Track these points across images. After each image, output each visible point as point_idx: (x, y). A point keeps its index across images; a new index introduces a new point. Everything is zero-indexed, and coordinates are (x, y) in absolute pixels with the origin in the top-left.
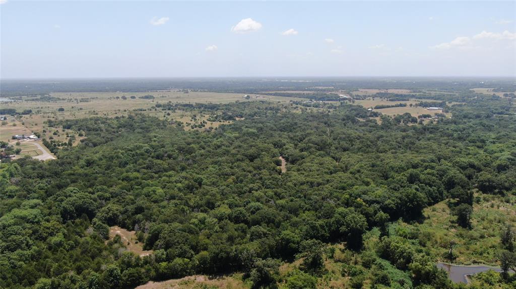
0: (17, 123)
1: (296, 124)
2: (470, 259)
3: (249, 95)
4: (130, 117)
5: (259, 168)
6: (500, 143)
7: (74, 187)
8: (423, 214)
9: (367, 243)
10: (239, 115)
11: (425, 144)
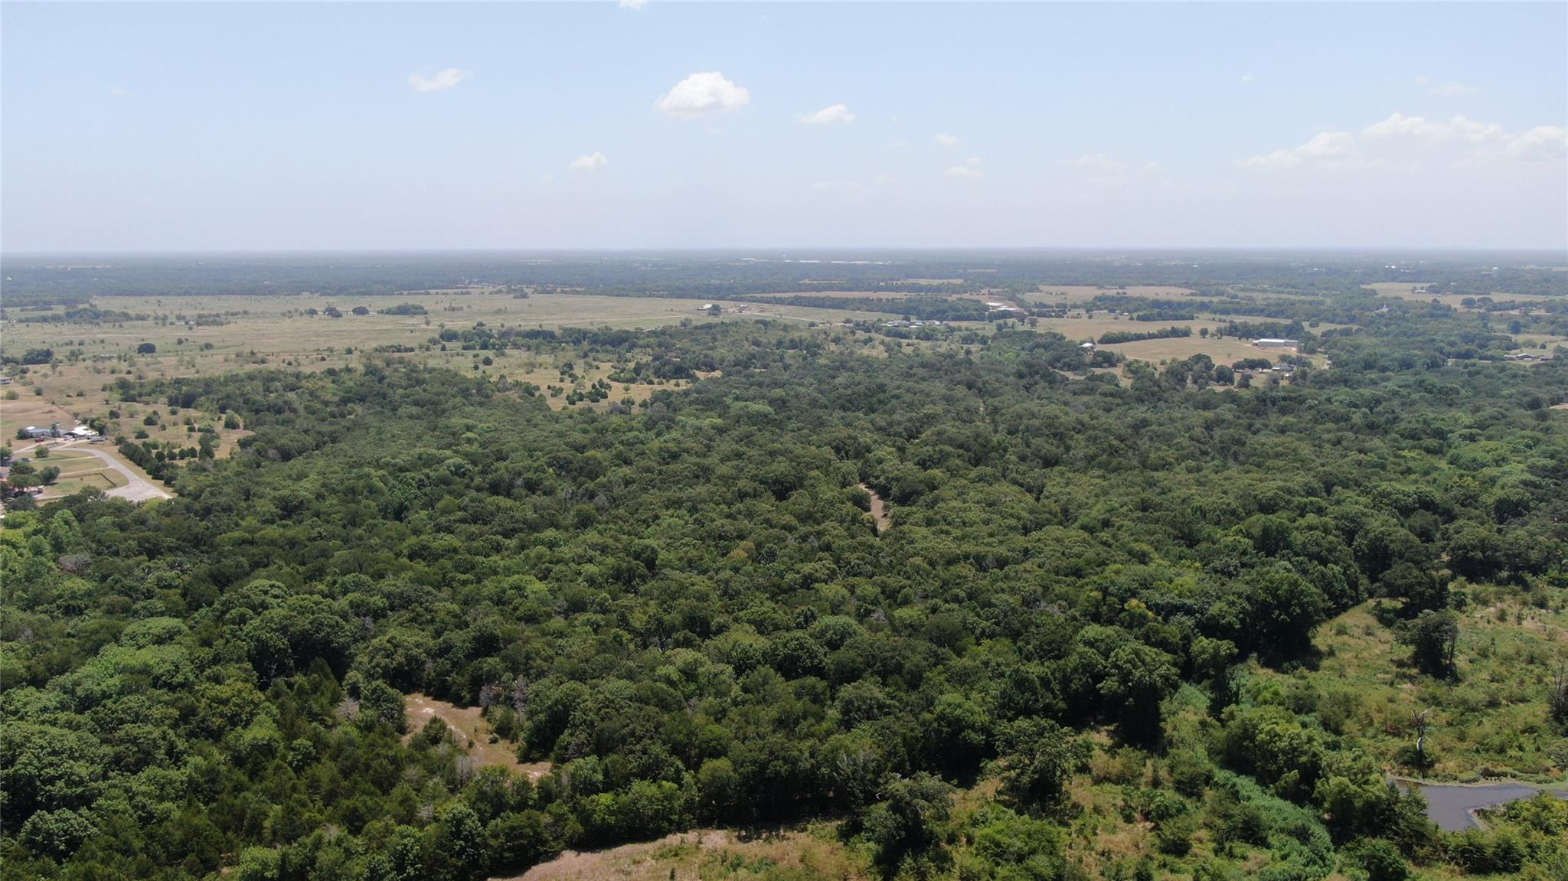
1: (882, 388)
2: (1473, 766)
3: (716, 302)
4: (371, 371)
5: (805, 518)
6: (1490, 438)
8: (1313, 642)
9: (1175, 728)
10: (705, 364)
11: (1277, 445)
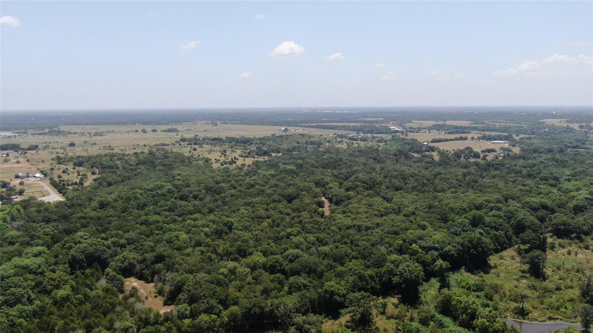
0: (21, 159)
1: (341, 160)
2: (545, 315)
3: (286, 127)
4: (151, 153)
5: (298, 210)
6: (576, 180)
7: (84, 232)
8: (489, 262)
9: (425, 297)
10: (276, 151)
11: (490, 183)
